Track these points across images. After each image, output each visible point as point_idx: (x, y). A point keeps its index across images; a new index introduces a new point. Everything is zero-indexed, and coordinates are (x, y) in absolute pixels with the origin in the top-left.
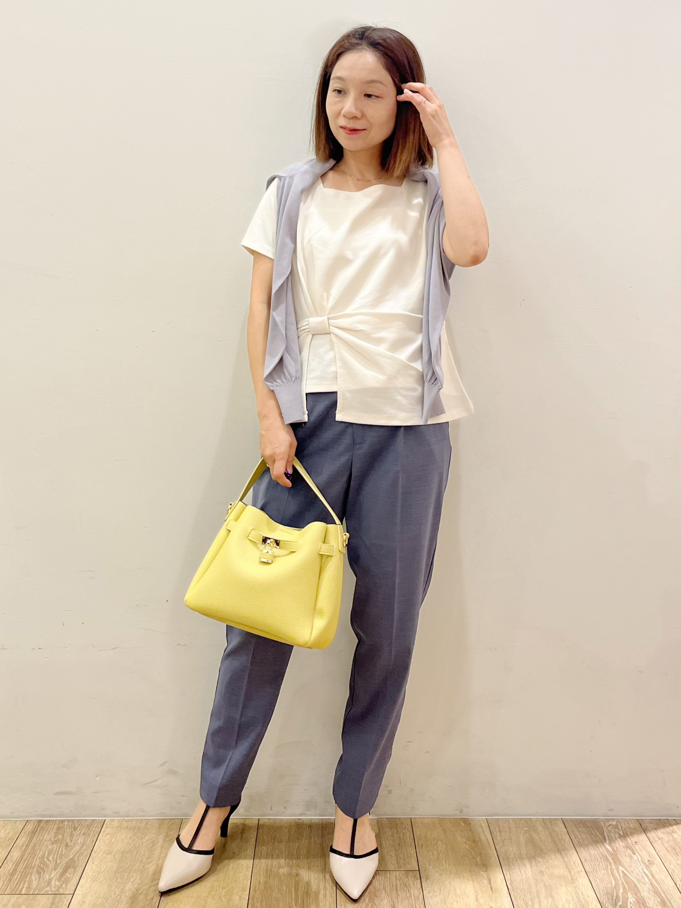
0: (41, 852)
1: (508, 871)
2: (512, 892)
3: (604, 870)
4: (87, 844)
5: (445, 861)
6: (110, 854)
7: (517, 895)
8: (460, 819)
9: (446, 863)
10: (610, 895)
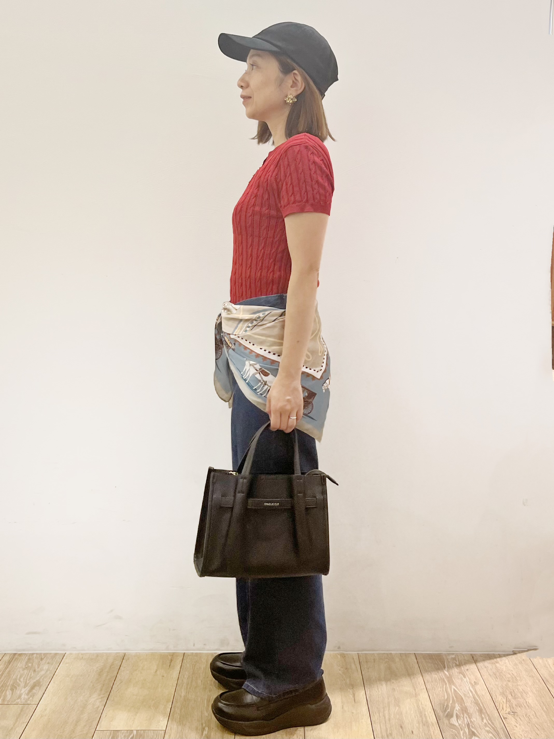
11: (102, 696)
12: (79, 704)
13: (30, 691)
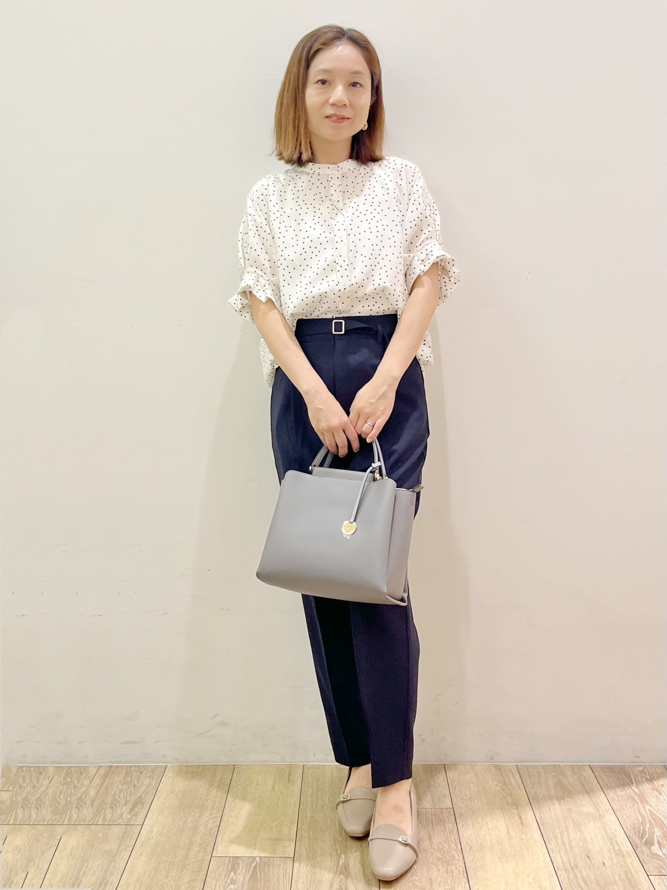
0: (113, 792)
1: (538, 809)
2: (542, 826)
3: (631, 808)
4: (153, 785)
5: (478, 801)
6: (173, 793)
7: (547, 829)
8: (491, 765)
9: (478, 802)
10: (637, 829)
11: (213, 816)
12: (189, 825)
13: (132, 810)
